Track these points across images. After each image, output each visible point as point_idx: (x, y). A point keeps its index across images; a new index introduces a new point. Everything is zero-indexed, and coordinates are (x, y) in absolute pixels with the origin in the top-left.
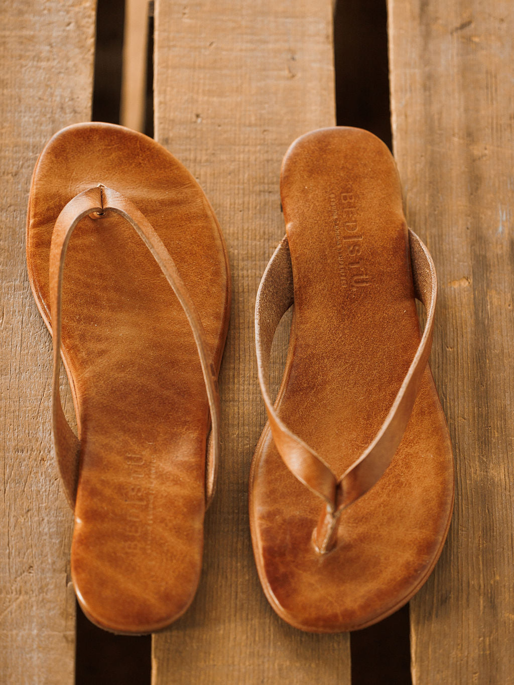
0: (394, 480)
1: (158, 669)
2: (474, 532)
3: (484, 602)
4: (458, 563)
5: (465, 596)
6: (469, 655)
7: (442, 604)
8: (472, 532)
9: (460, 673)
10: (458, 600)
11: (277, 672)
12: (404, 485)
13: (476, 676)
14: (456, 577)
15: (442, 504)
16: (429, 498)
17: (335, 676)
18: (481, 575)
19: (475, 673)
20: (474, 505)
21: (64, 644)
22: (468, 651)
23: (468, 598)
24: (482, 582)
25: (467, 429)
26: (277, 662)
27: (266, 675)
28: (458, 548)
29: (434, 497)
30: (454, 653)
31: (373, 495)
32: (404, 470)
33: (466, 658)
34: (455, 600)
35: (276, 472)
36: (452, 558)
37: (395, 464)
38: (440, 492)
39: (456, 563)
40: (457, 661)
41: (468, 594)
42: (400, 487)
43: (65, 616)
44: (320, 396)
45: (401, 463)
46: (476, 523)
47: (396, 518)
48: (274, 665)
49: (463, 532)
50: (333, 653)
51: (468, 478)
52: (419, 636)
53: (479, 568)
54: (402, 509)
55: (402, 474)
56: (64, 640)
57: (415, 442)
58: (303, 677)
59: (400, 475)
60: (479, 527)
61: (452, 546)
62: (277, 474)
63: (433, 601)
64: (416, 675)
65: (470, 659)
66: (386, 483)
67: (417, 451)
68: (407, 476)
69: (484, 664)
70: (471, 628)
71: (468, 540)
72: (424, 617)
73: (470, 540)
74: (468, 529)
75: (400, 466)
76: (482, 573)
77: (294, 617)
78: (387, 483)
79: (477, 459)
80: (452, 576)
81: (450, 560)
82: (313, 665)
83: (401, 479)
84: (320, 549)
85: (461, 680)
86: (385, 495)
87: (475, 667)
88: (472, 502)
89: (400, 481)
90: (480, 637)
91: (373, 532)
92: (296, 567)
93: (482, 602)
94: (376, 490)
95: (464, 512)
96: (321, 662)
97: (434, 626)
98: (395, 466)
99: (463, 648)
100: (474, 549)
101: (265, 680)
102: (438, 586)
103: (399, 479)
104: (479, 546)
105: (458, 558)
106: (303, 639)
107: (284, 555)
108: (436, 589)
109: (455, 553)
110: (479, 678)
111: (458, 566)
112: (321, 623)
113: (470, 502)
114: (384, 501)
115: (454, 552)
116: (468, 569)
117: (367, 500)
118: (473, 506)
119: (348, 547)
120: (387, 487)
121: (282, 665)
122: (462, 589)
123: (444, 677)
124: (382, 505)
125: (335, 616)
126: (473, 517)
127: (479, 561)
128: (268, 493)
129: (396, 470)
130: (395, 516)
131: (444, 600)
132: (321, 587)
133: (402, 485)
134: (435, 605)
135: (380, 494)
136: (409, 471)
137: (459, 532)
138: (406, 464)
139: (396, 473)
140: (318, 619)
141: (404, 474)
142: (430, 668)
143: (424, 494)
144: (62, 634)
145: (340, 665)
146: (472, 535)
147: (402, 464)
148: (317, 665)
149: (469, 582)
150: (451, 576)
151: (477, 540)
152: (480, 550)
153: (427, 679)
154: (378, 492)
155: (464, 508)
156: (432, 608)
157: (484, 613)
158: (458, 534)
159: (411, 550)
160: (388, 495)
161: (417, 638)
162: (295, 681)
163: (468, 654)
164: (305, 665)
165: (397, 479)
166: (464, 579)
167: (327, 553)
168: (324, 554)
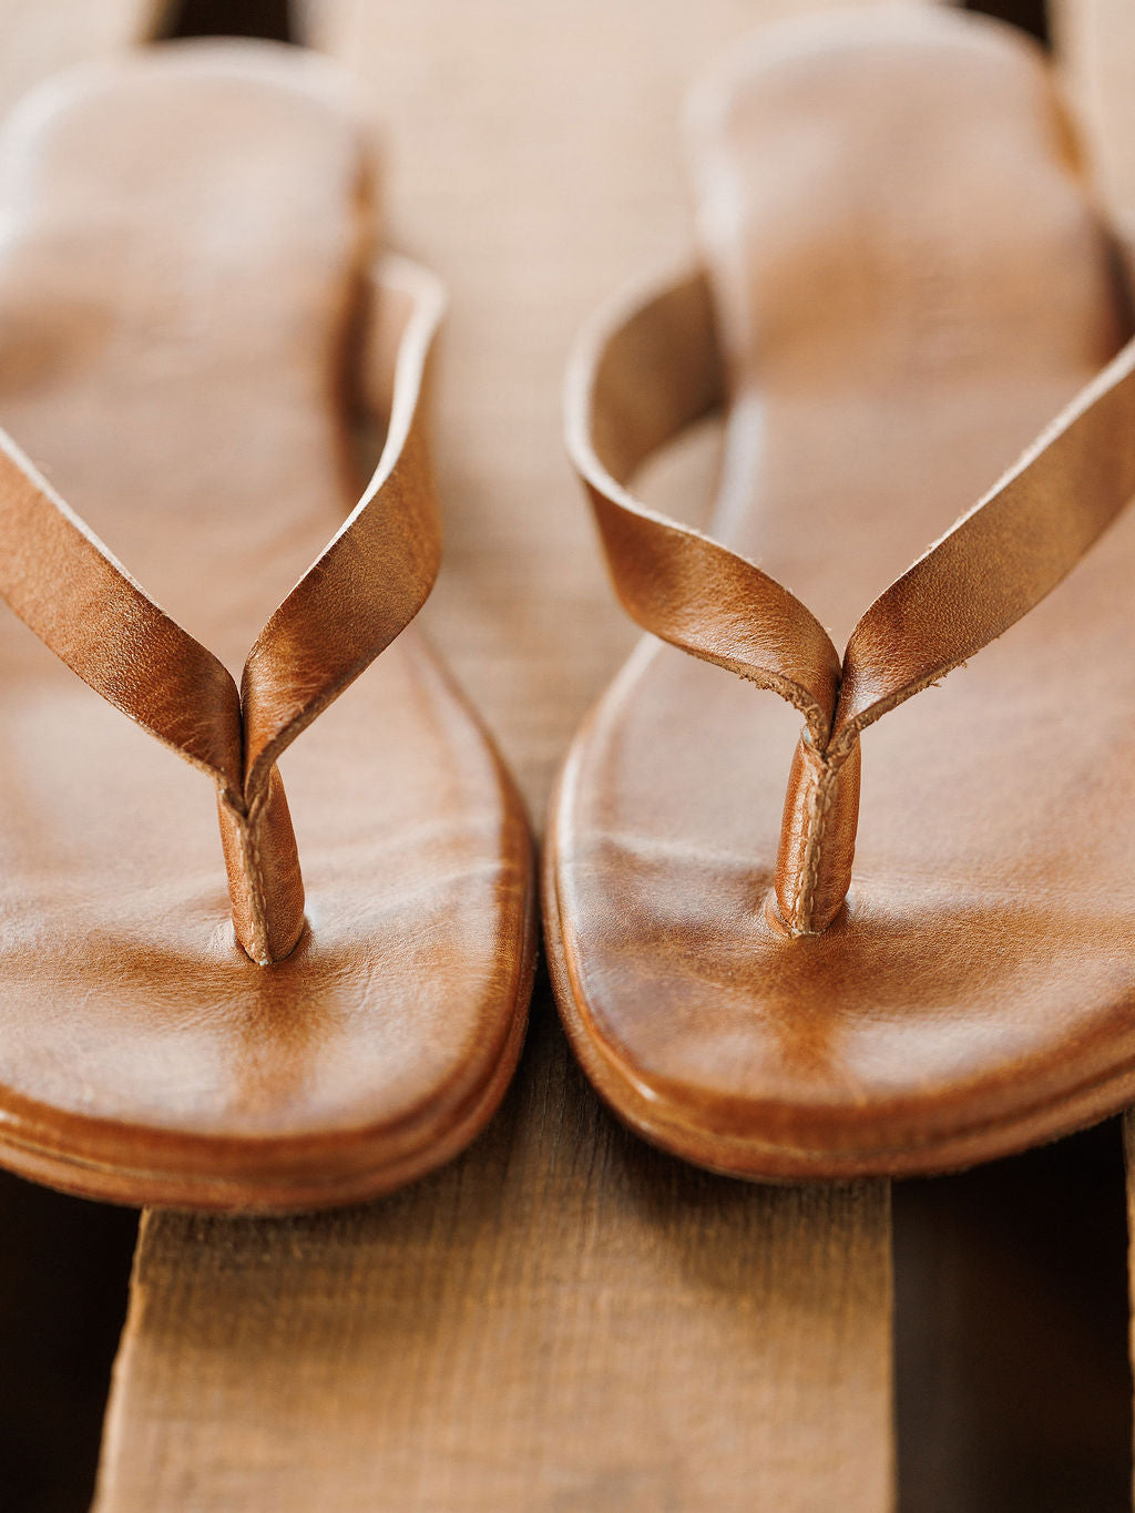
1: (149, 1311)
11: (605, 1322)
48: (592, 1302)
58: (707, 1337)
82: (745, 1305)
86: (1036, 809)
92: (700, 971)
106: (711, 1233)
114: (1033, 823)
120: (1043, 789)
121: (627, 1302)
132: (791, 1025)
135: (1017, 806)
154: (1009, 803)
160: (1047, 809)
167: (815, 936)
168: (802, 937)
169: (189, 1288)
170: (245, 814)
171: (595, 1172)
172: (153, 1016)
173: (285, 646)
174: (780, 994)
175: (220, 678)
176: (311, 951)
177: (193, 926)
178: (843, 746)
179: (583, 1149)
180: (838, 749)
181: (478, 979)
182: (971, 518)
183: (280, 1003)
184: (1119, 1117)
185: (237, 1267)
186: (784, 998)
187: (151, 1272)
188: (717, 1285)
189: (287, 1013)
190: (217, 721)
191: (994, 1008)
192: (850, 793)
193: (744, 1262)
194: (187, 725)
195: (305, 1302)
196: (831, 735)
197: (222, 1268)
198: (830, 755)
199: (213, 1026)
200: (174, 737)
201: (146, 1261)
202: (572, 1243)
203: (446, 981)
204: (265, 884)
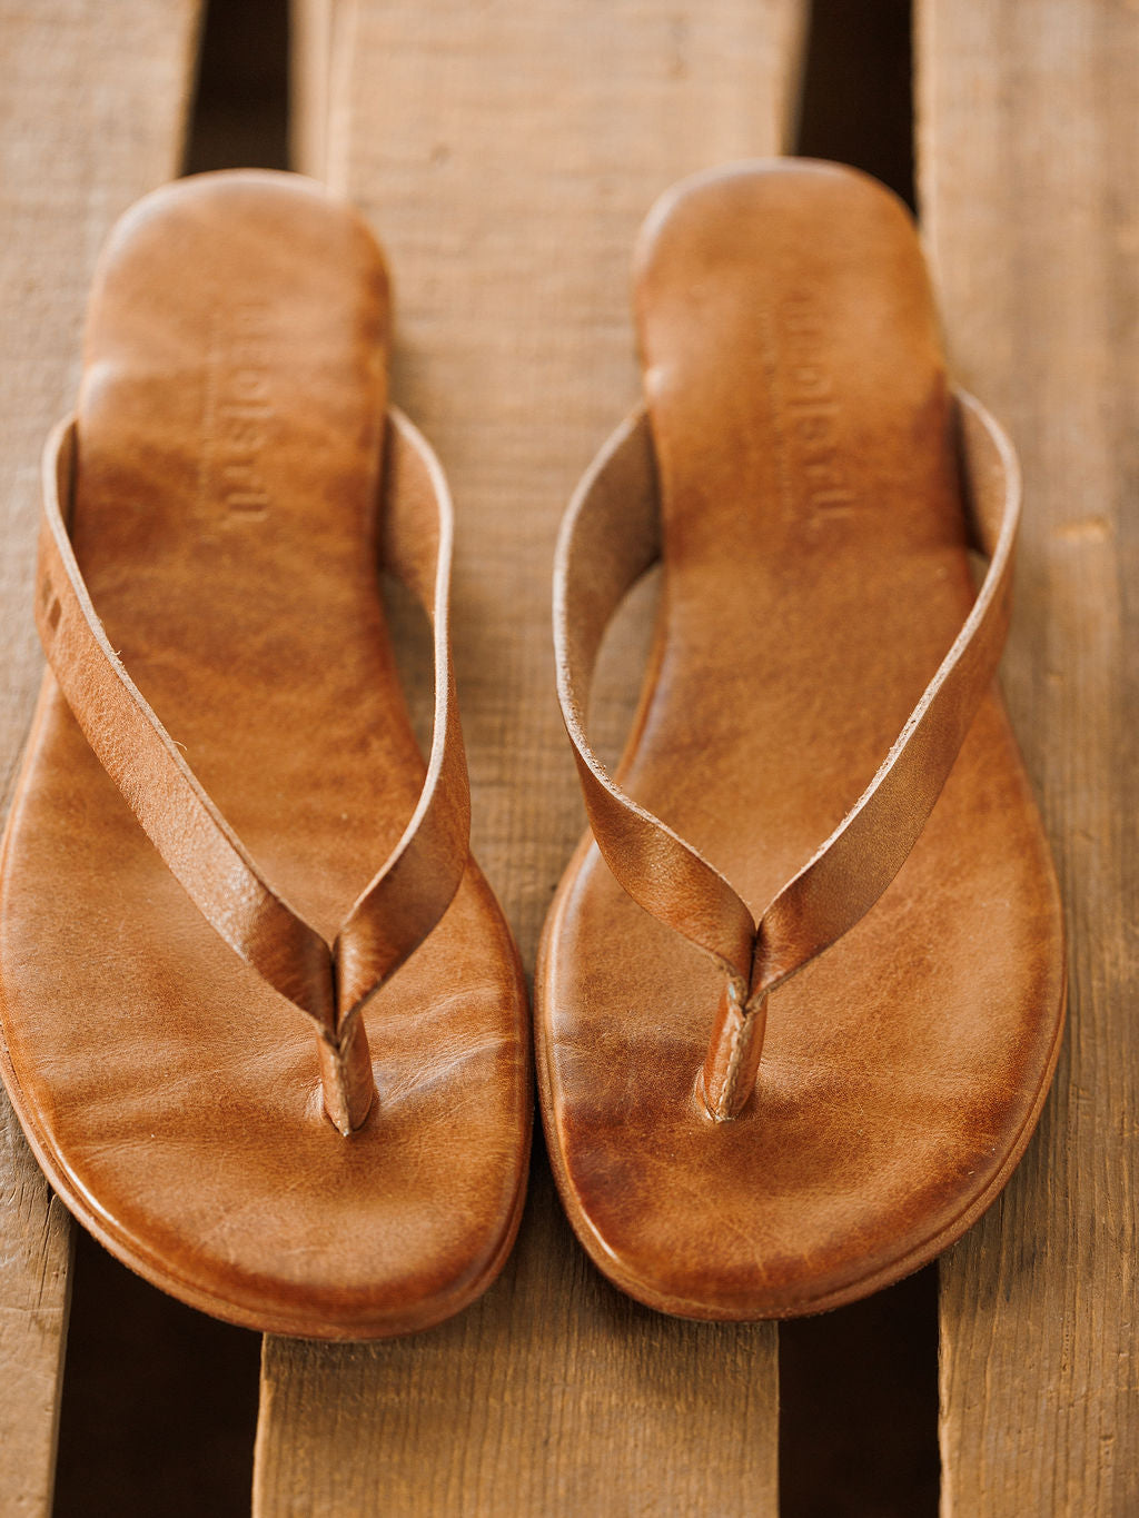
0: (909, 959)
1: (274, 1403)
2: (1108, 1101)
3: (1132, 1266)
4: (1065, 1172)
5: (1082, 1250)
6: (1090, 1393)
7: (1021, 1269)
8: (1103, 1101)
9: (1067, 1435)
10: (1063, 1260)
11: (585, 1420)
12: (934, 971)
13: (1107, 1446)
14: (1059, 1205)
15: (1033, 1015)
16: (998, 1001)
17: (737, 1435)
18: (1127, 1204)
19: (1106, 1438)
20: (1109, 1039)
21: (33, 1336)
22: (1089, 1383)
23: (1090, 1256)
24: (1127, 1220)
25: (1095, 863)
26: (586, 1395)
27: (555, 1425)
28: (1065, 1136)
29: (1012, 998)
30: (1051, 1388)
31: (855, 992)
32: (935, 936)
33: (1082, 1401)
34: (1057, 1259)
35: (606, 936)
36: (1051, 1160)
37: (913, 922)
38: (1026, 987)
39: (1061, 1174)
40: (1059, 1408)
41: (1092, 1247)
42: (924, 976)
43: (40, 1270)
44: (723, 765)
45: (928, 922)
46: (1114, 1081)
47: (913, 1046)
48: (576, 1403)
49: (1082, 1102)
50: (735, 1379)
51: (1095, 972)
52: (960, 1344)
53: (1121, 1186)
54: (929, 1026)
55: (931, 946)
56: (34, 1326)
57: (964, 873)
58: (653, 1434)
59: (924, 948)
60: (1123, 1091)
61: (1052, 1134)
62: (608, 939)
63: (999, 1261)
64: (950, 1438)
65: (1094, 1404)
66: (888, 966)
67: (968, 893)
68: (943, 951)
69: (1128, 1416)
70: (1098, 1326)
71: (1093, 1120)
72: (975, 1299)
73: (1098, 1120)
74: (1093, 1095)
75: (926, 928)
76: (1127, 1197)
77: (642, 1269)
78: (892, 965)
79: (1119, 932)
80: (1051, 1203)
81: (1046, 1166)
82: (680, 1407)
83: (929, 957)
84: (711, 1110)
85: (1067, 1455)
86: (885, 993)
87: (1105, 1422)
88: (1104, 1031)
89: (925, 962)
90: (1119, 1352)
91: (854, 1076)
92: (651, 1152)
93: (1126, 1266)
94: (864, 982)
95: (1084, 1055)
96: (701, 1402)
97: (1002, 1322)
98: (913, 926)
99: (1075, 1376)
100: (1108, 1141)
101: (553, 1440)
102: (1012, 1226)
103: (922, 956)
104: (1121, 1134)
105: (1066, 1161)
106: (656, 1344)
107: (621, 1122)
108: (1006, 1232)
109: (1059, 1149)
110: (1116, 1451)
111: (1066, 1179)
112: (712, 1287)
113: (1098, 1030)
114: (883, 1007)
115: (1055, 1147)
116: (1092, 1187)
117: (838, 1002)
118: (1107, 1042)
119: (786, 1110)
120: (891, 973)
121: (600, 1403)
122: (1075, 1235)
123: (1023, 1443)
124: (878, 1016)
125: (750, 1272)
126: (1106, 1067)
127: (1121, 1170)
128: (584, 981)
129: (914, 937)
130: (911, 1043)
131: (1028, 1261)
132: (715, 1201)
133: (930, 971)
134: (1004, 1271)
135: (872, 990)
136: (948, 940)
137: (1070, 1101)
138: (941, 923)
139: (916, 944)
140: (703, 1276)
141: (936, 946)
142: (986, 1421)
143: (987, 991)
144: (28, 1314)
145: (751, 1409)
146: (1105, 1108)
147: (931, 922)
148: (690, 1407)
149: (1093, 1219)
150: (1047, 1203)
151: (1117, 1120)
152: (1125, 1144)
153: (979, 1446)
154: (867, 986)
155: (1083, 1044)
156: (996, 1279)
157: (1131, 1293)
158: (1067, 1105)
159: (949, 1120)
160: (893, 994)
161: (954, 1350)
162: (632, 1442)
163: (1088, 1391)
164: (660, 1404)
165: (916, 958)
166: (1082, 1210)
167: (731, 1121)
168: (723, 1122)
169: (301, 1383)
170: (337, 1047)
171: (575, 1288)
172: (272, 1177)
173: (367, 928)
174: (707, 1172)
175: (319, 946)
176: (379, 1121)
177: (294, 1094)
178: (757, 1005)
179: (566, 1268)
180: (754, 1008)
181: (498, 1153)
182: (852, 823)
183: (359, 1168)
184: (936, 1261)
185: (334, 1366)
186: (710, 1176)
187: (274, 1370)
188: (662, 1390)
189: (365, 1177)
190: (316, 980)
191: (854, 1186)
192: (759, 1030)
193: (679, 1369)
194: (296, 983)
195: (382, 1398)
196: (749, 997)
197: (322, 1366)
198: (749, 1011)
199: (313, 1187)
200: (290, 992)
201: (270, 1357)
202: (561, 1350)
203: (475, 1154)
204: (349, 1087)
